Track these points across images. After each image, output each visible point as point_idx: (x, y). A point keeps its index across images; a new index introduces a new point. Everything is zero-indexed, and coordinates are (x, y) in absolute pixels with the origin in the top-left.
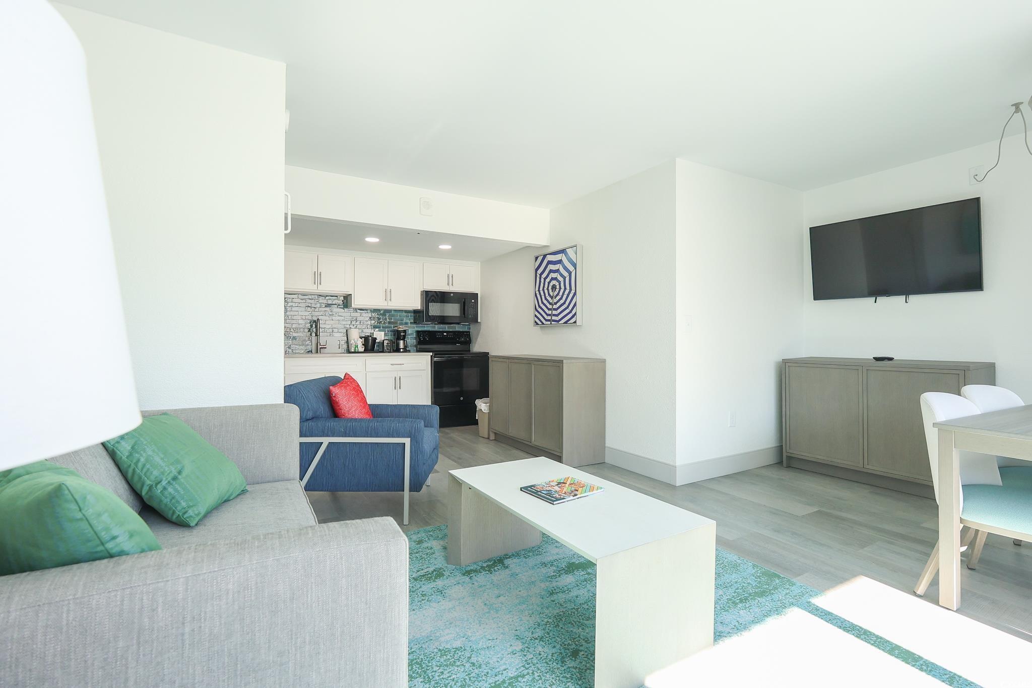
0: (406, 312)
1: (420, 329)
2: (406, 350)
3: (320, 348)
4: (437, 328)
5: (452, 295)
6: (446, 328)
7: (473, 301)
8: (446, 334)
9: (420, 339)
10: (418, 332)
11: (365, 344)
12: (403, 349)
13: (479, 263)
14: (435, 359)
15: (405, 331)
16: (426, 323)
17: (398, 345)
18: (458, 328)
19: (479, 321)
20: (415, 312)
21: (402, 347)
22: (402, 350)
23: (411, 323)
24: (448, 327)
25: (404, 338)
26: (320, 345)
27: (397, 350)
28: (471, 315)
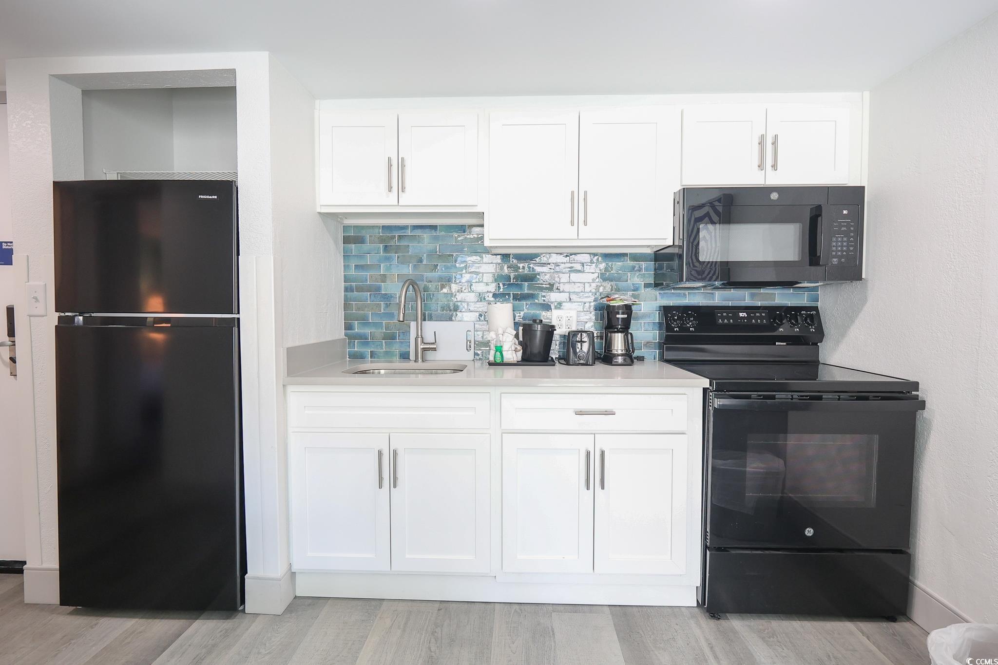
0: (636, 257)
1: (671, 302)
2: (630, 358)
3: (424, 350)
4: (720, 298)
5: (774, 196)
6: (744, 297)
7: (845, 212)
8: (745, 315)
9: (669, 328)
10: (666, 310)
11: (525, 345)
12: (622, 355)
13: (867, 94)
14: (718, 403)
15: (628, 309)
16: (688, 285)
17: (609, 344)
18: (781, 298)
19: (863, 276)
20: (660, 257)
21: (620, 352)
22: (620, 360)
23: (647, 286)
24: (753, 296)
25: (625, 328)
26: (423, 342)
27: (606, 357)
28: (840, 257)
